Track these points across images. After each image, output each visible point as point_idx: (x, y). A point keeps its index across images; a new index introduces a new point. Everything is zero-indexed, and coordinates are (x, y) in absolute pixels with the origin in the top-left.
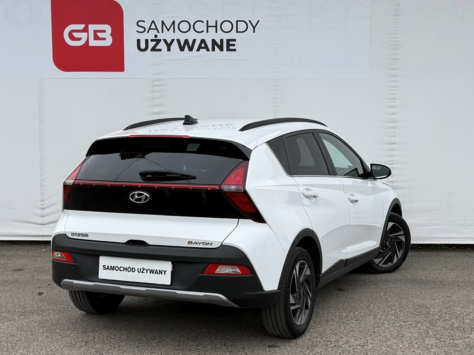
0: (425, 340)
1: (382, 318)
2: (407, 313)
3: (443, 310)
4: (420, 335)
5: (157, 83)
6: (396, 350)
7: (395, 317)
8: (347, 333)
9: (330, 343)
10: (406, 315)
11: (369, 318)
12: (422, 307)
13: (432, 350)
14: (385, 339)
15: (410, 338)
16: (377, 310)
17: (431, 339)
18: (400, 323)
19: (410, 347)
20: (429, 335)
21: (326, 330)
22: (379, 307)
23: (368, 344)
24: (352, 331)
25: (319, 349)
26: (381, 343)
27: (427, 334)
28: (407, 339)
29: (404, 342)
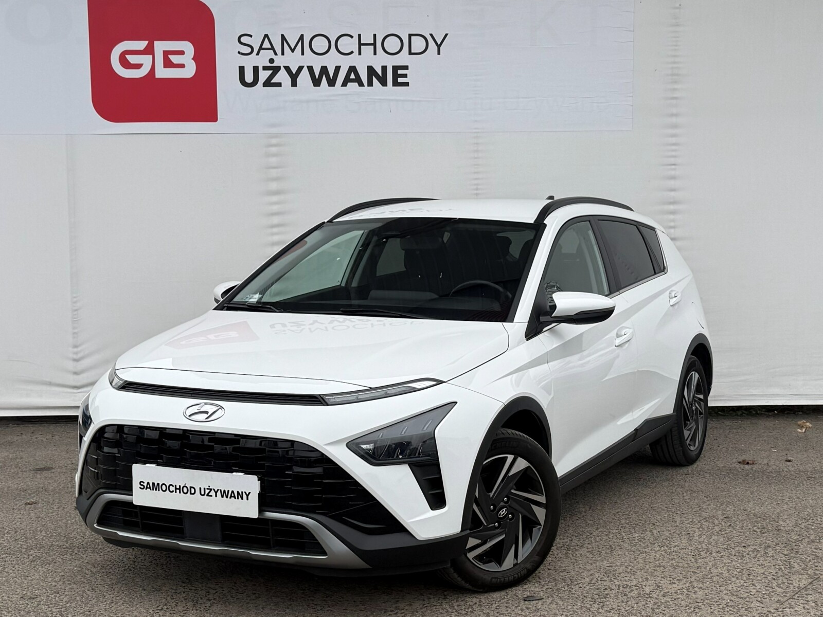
0: (791, 579)
1: (701, 540)
2: (742, 530)
3: (800, 523)
4: (779, 570)
5: (274, 141)
6: (748, 599)
7: (724, 537)
8: (653, 571)
9: (628, 589)
10: (741, 534)
11: (679, 540)
12: (764, 519)
13: (809, 597)
14: (723, 580)
15: (764, 576)
16: (689, 526)
17: (800, 577)
18: (737, 549)
19: (770, 593)
20: (794, 569)
21: (614, 565)
22: (691, 520)
23: (696, 589)
24: (660, 567)
25: (613, 602)
26: (718, 588)
27: (790, 568)
28: (760, 579)
29: (757, 585)
